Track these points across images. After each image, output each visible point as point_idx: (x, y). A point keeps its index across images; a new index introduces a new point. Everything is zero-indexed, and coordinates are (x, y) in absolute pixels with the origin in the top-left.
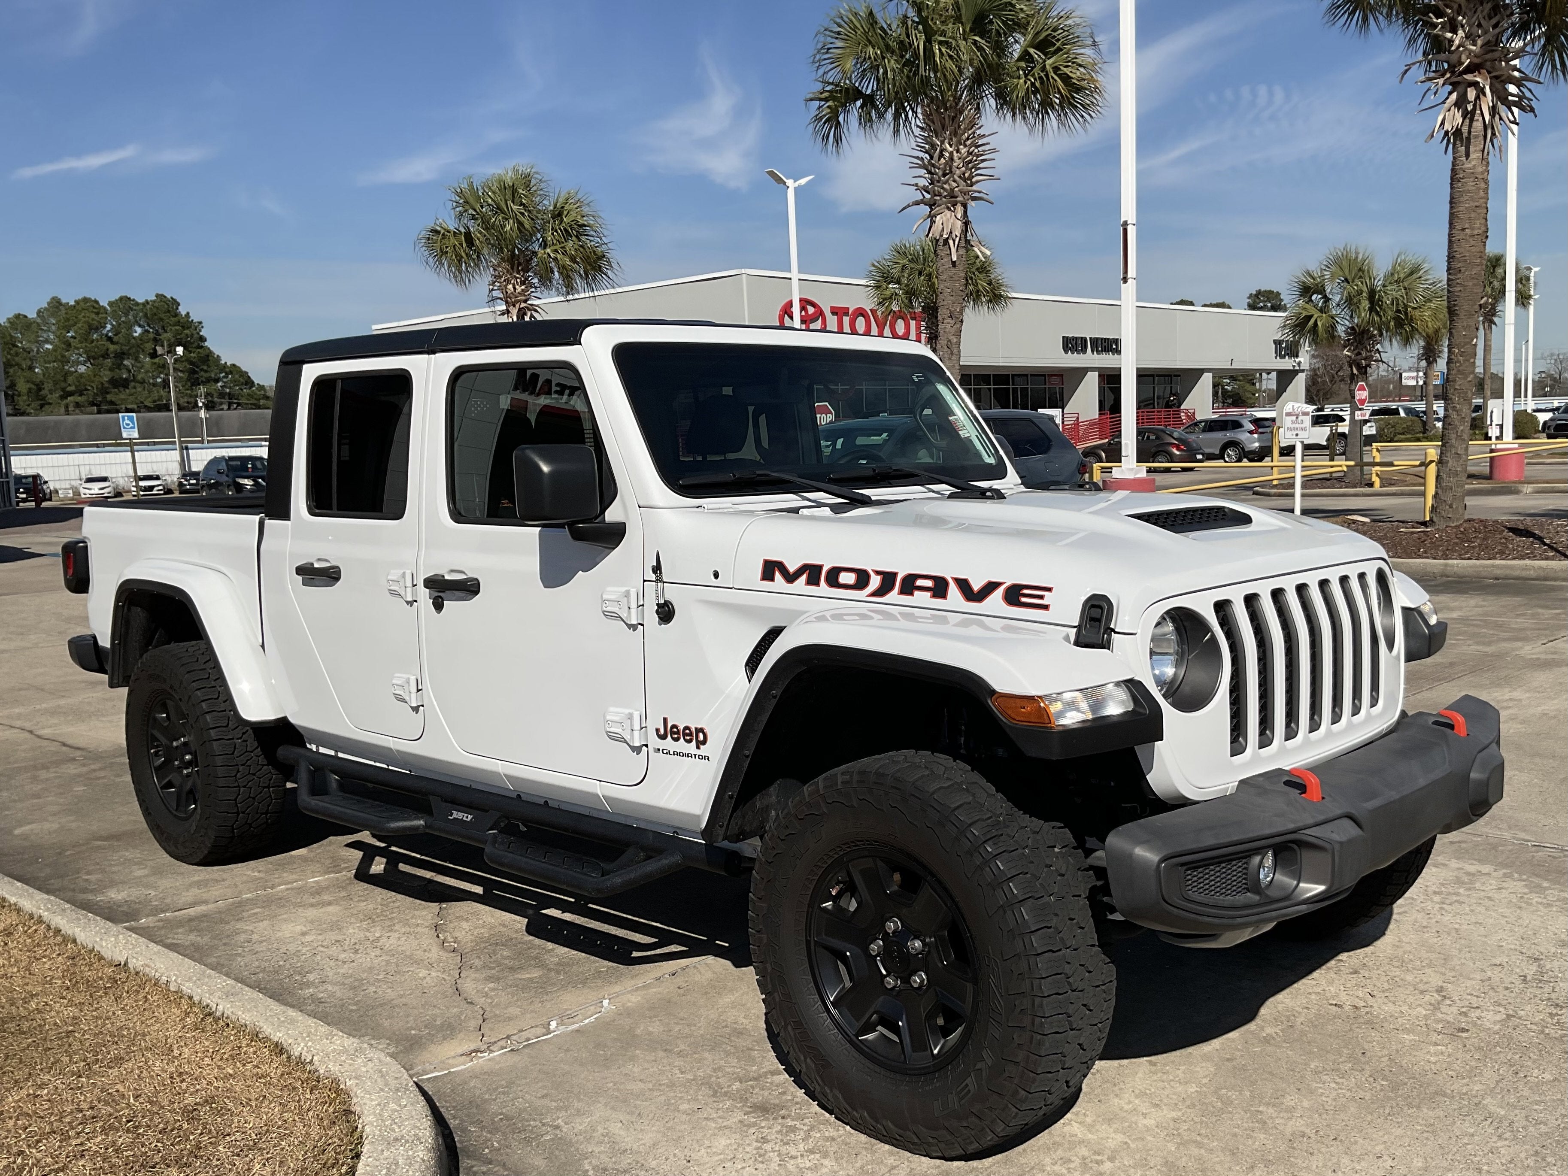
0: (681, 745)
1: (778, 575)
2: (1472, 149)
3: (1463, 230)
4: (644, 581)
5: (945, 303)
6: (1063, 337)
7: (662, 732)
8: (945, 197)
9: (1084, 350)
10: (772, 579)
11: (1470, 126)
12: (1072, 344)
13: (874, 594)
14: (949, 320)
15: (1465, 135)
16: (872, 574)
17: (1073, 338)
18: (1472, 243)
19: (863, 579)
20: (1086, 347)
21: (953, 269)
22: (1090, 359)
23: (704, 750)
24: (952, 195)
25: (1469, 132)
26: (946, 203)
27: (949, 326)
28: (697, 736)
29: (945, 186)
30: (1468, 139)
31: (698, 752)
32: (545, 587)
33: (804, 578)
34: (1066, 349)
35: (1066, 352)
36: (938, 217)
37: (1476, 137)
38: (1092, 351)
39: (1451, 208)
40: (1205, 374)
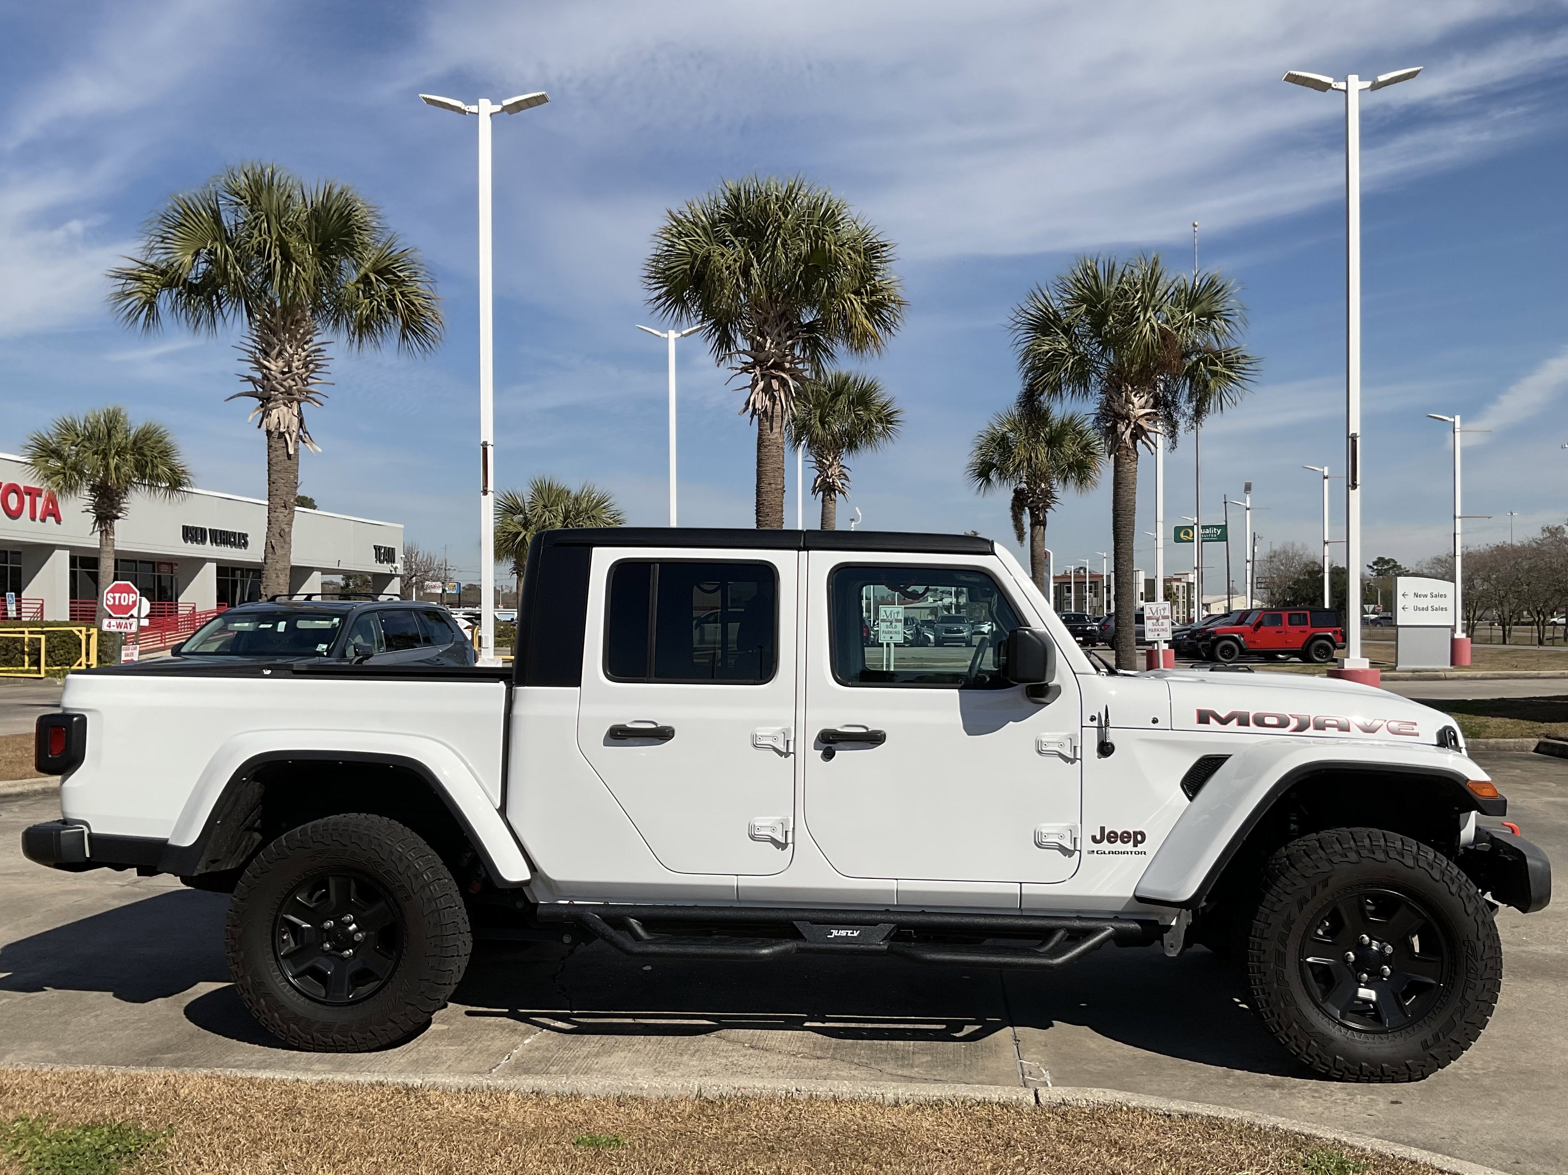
0: (1119, 846)
1: (1212, 720)
2: (774, 425)
3: (770, 484)
4: (1082, 727)
5: (278, 493)
6: (183, 527)
7: (1098, 837)
8: (282, 393)
9: (203, 541)
10: (1208, 723)
11: (773, 408)
12: (191, 534)
13: (1295, 730)
14: (283, 510)
15: (770, 414)
16: (1290, 718)
17: (193, 528)
18: (776, 495)
19: (1283, 723)
20: (205, 539)
21: (288, 461)
22: (208, 550)
23: (1140, 847)
24: (289, 392)
25: (773, 412)
26: (283, 399)
27: (281, 516)
28: (1138, 838)
29: (284, 383)
30: (772, 417)
31: (1135, 849)
32: (969, 735)
33: (1235, 721)
34: (186, 537)
35: (185, 540)
36: (274, 411)
37: (777, 416)
38: (211, 542)
39: (759, 466)
40: (315, 573)
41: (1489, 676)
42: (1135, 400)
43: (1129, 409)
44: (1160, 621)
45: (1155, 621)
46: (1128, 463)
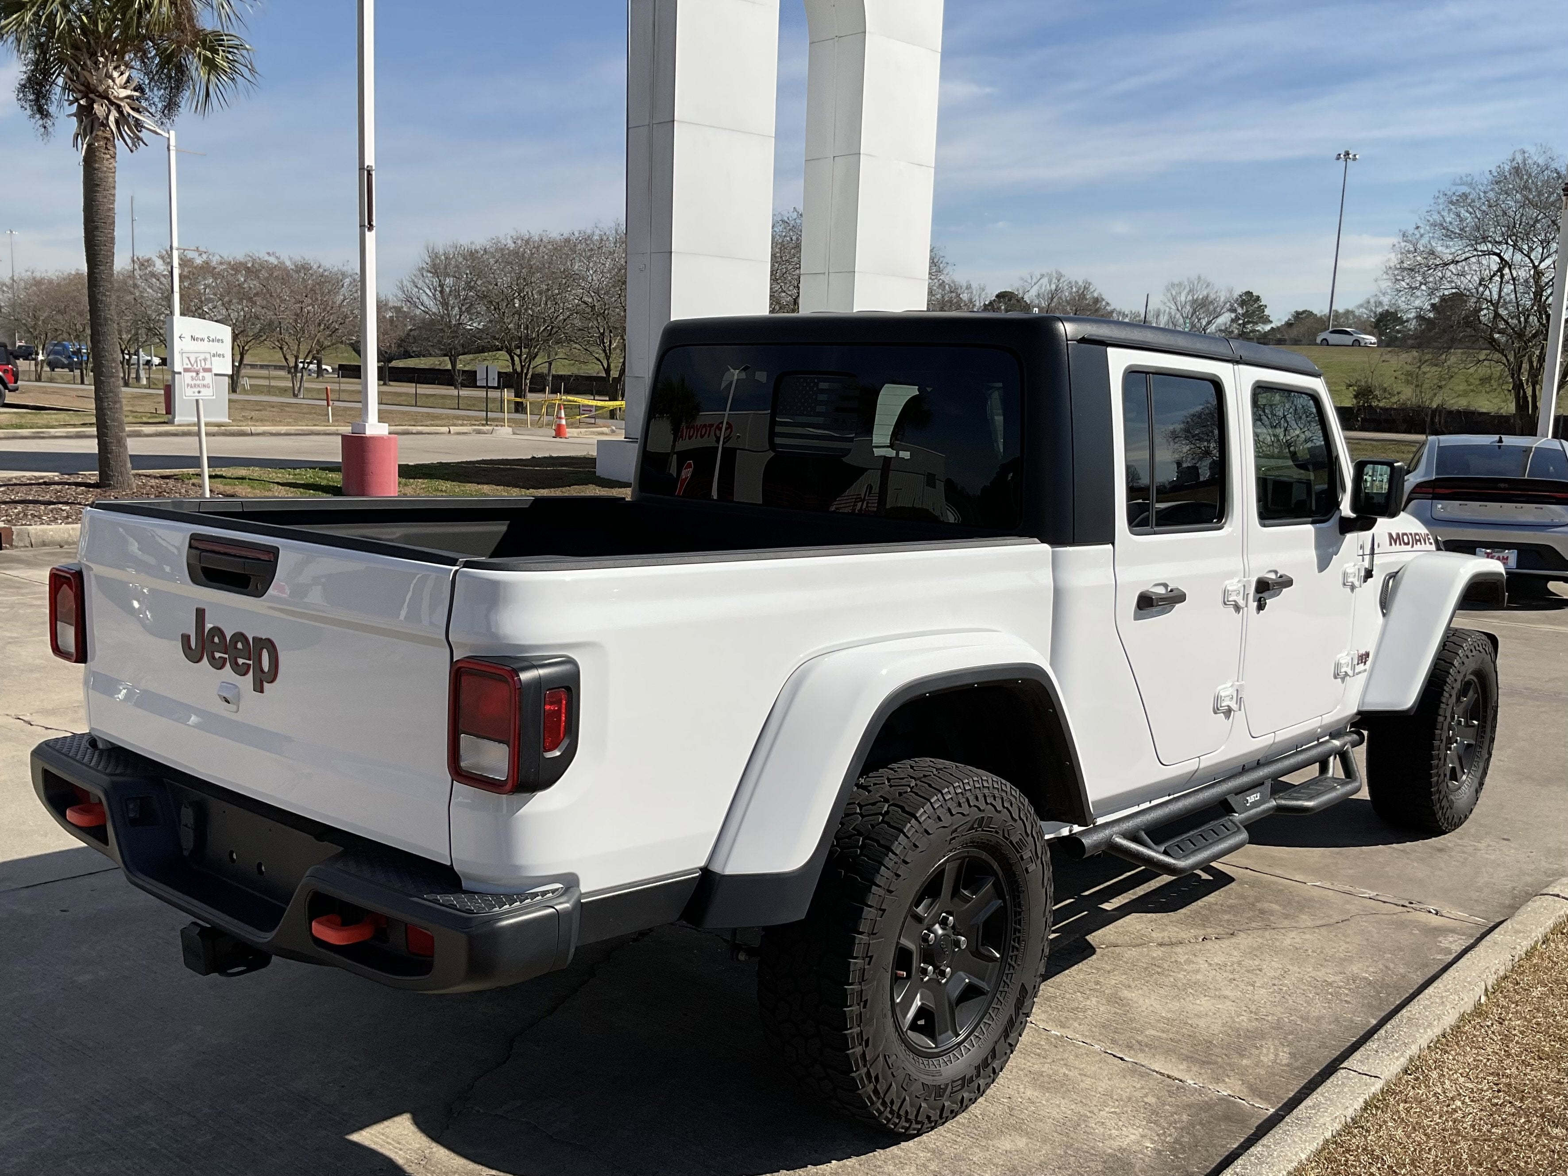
0: (1361, 666)
1: (1392, 541)
4: (1357, 556)
10: (1392, 544)
19: (1408, 538)
23: (1367, 666)
28: (1367, 657)
31: (1365, 668)
32: (1319, 572)
33: (1398, 541)
41: (293, 432)
42: (116, 74)
43: (109, 86)
44: (201, 375)
45: (194, 374)
46: (107, 160)
